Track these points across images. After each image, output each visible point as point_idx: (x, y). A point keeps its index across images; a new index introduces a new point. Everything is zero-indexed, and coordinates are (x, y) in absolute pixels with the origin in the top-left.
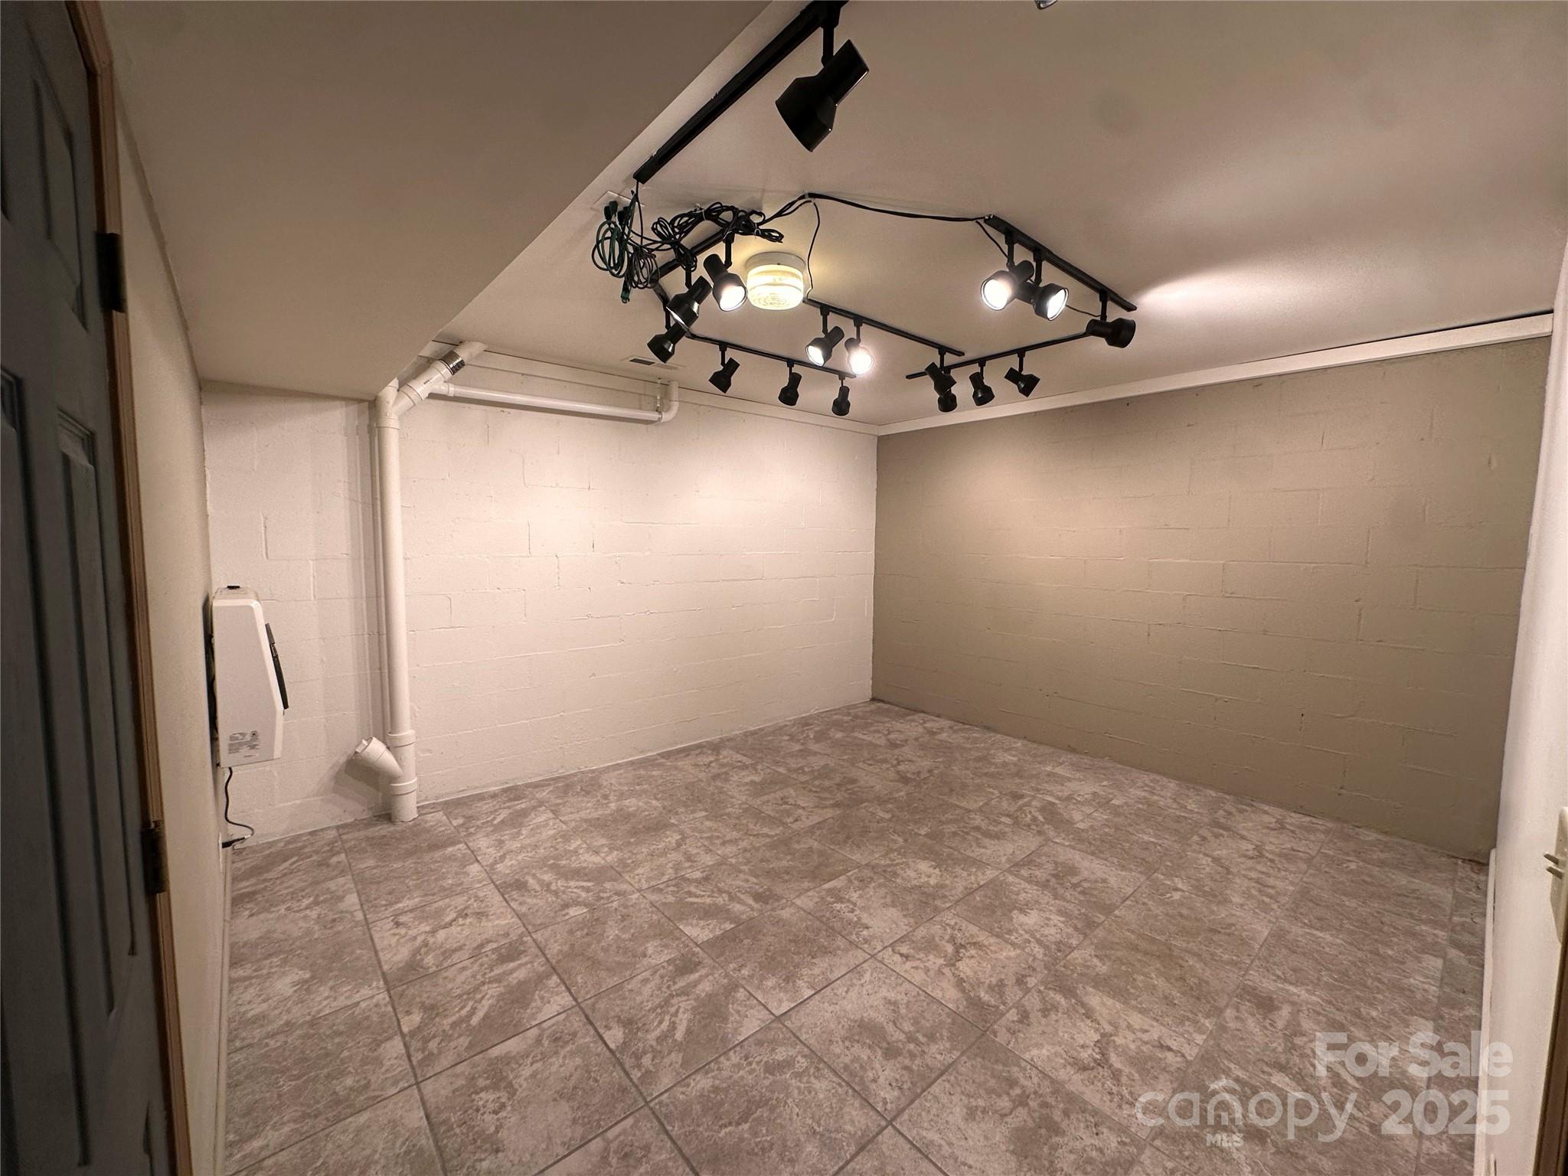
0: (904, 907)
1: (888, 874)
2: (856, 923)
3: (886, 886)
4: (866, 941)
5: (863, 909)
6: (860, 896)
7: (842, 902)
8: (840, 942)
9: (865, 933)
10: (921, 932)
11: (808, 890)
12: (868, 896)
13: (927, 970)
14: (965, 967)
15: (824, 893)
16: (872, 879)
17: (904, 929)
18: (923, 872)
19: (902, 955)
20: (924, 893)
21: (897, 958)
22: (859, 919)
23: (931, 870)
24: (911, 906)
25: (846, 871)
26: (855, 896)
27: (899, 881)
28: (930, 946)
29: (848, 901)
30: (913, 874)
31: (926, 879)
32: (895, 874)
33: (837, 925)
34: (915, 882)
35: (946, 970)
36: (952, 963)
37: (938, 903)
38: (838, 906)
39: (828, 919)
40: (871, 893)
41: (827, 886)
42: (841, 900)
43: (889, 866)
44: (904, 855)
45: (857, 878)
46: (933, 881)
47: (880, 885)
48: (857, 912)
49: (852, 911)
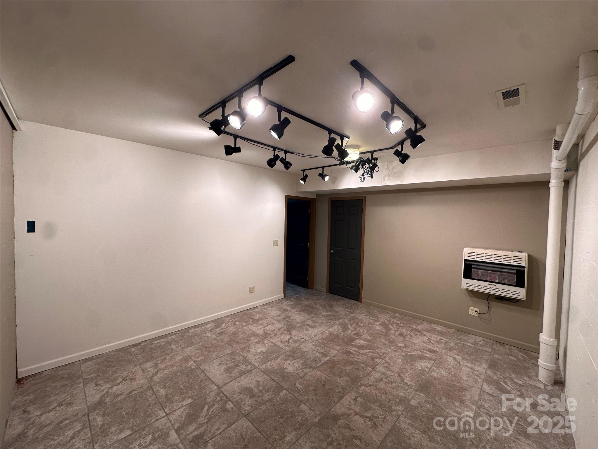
0: (301, 352)
1: (305, 365)
2: (316, 346)
3: (306, 358)
4: (313, 341)
5: (314, 350)
6: (315, 354)
7: (321, 352)
8: (320, 341)
9: (314, 343)
10: (297, 345)
11: (335, 356)
12: (313, 355)
13: (298, 336)
14: (288, 337)
15: (329, 355)
16: (312, 362)
17: (302, 345)
18: (290, 367)
19: (304, 339)
20: (293, 357)
21: (305, 338)
22: (316, 347)
23: (287, 367)
24: (299, 352)
25: (323, 365)
26: (317, 354)
27: (301, 361)
28: (295, 342)
29: (320, 353)
30: (296, 365)
31: (290, 363)
32: (303, 364)
33: (322, 345)
34: (295, 361)
35: (293, 336)
36: (291, 338)
37: (289, 354)
38: (323, 351)
39: (325, 347)
40: (312, 356)
41: (328, 358)
42: (322, 353)
43: (305, 368)
44: (297, 374)
45: (317, 361)
46: (288, 362)
47: (309, 359)
48: (316, 349)
49: (318, 349)
